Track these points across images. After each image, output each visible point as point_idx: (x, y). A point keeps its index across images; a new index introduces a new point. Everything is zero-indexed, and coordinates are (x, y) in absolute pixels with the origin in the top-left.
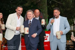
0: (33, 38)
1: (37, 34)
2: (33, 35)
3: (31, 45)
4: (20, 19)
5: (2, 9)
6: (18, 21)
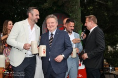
0: (57, 63)
6: (31, 33)
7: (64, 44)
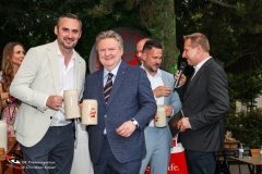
1: (136, 122)
2: (121, 128)
3: (116, 168)
4: (71, 64)
5: (3, 28)
7: (138, 96)
